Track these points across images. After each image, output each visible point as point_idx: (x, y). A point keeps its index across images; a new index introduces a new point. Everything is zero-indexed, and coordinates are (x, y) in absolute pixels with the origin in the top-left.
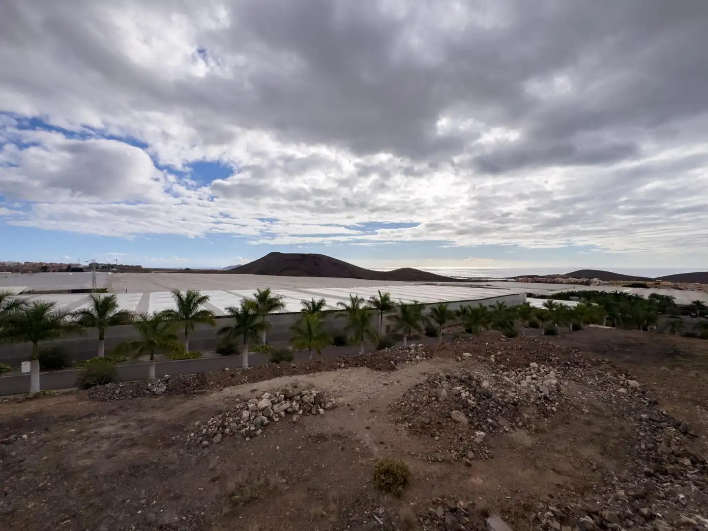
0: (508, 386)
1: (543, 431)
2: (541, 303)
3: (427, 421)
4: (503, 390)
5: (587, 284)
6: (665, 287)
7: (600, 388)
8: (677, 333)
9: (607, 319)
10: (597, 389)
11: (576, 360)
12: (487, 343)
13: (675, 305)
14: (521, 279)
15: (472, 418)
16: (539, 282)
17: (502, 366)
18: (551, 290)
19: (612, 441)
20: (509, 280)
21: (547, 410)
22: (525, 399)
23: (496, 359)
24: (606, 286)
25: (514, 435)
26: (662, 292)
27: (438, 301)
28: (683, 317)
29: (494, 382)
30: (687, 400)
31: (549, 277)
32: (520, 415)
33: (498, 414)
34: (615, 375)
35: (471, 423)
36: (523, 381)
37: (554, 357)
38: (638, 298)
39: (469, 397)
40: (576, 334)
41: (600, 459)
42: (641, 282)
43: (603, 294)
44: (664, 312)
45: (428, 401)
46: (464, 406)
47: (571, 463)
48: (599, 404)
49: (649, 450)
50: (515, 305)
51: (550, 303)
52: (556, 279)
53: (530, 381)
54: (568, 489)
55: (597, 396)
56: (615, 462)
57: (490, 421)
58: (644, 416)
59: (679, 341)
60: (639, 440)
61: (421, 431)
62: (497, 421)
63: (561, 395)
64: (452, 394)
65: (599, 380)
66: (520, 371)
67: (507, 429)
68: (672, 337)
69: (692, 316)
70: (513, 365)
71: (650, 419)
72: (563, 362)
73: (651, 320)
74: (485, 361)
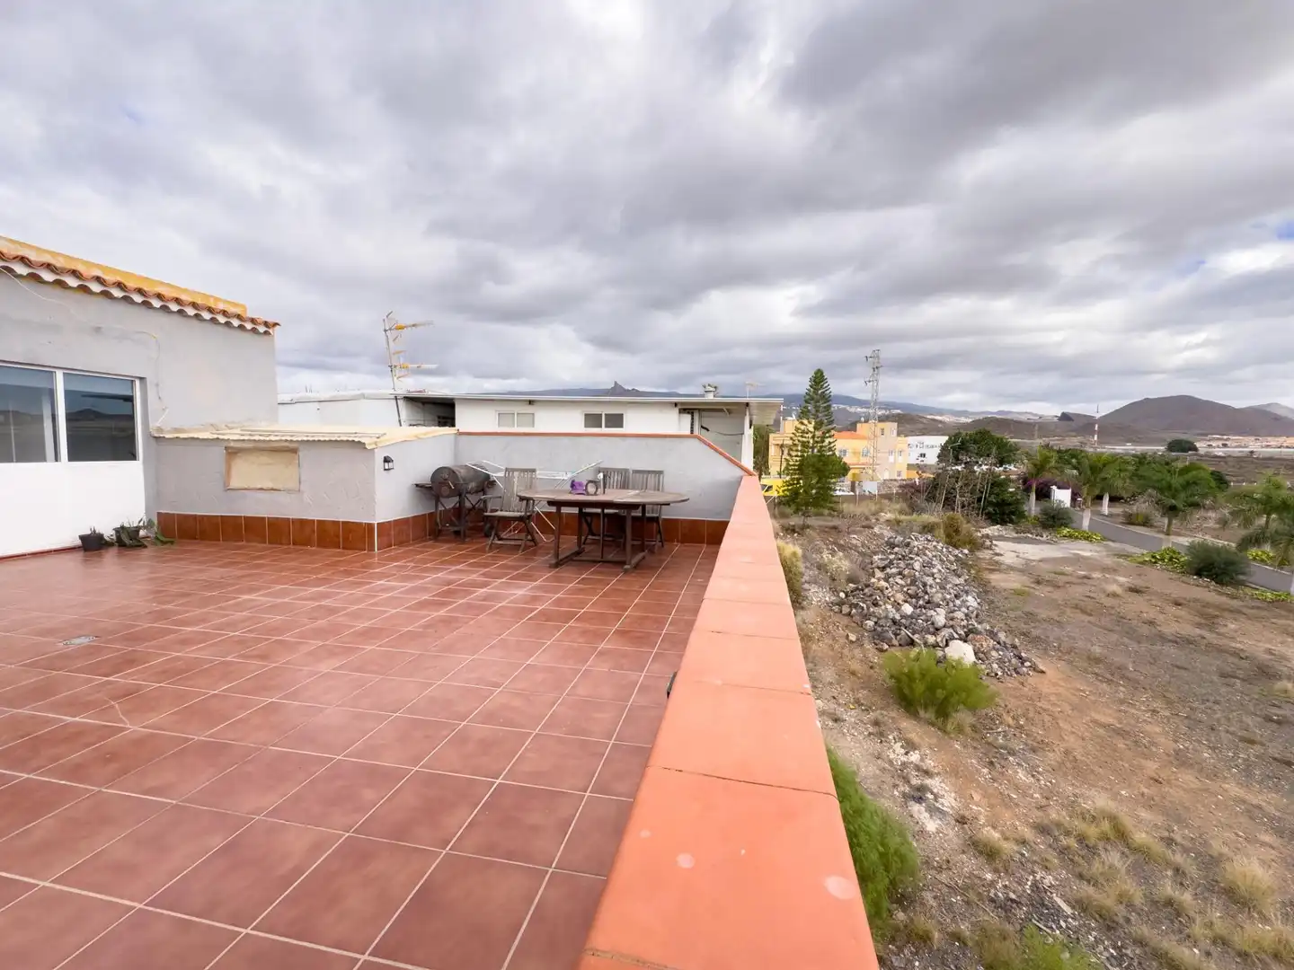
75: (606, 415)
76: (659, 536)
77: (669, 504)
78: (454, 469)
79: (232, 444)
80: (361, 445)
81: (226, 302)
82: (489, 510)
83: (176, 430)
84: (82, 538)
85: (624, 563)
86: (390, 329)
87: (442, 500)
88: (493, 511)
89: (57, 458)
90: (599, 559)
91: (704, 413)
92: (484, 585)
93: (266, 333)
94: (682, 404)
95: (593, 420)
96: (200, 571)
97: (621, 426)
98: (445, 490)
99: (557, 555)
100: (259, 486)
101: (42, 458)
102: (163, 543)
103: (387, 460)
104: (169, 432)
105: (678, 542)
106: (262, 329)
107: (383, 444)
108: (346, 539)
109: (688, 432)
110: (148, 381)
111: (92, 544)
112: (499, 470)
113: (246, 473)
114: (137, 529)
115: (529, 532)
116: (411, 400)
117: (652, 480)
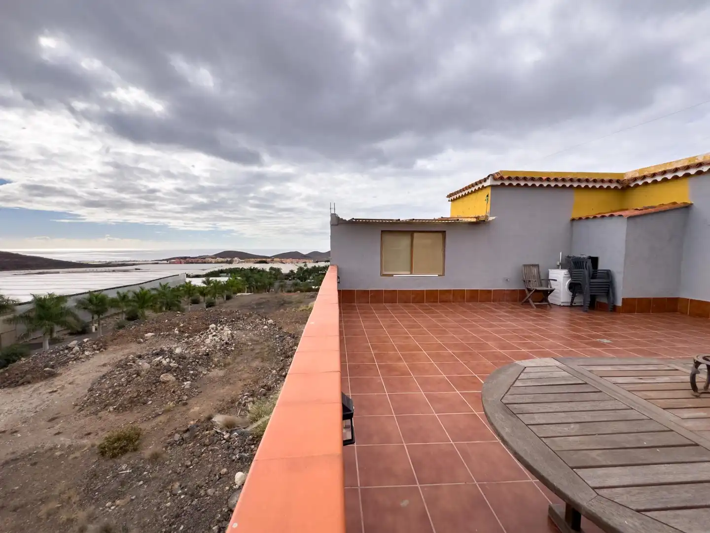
0: (197, 345)
1: (229, 364)
2: (201, 281)
3: (135, 395)
4: (194, 350)
5: (230, 262)
6: (276, 262)
7: (254, 330)
8: (284, 292)
9: (247, 288)
10: (253, 331)
11: (238, 316)
12: (166, 321)
13: (282, 274)
14: (174, 260)
15: (177, 375)
16: (192, 263)
17: (186, 335)
18: (203, 270)
19: (266, 353)
20: (160, 262)
21: (228, 351)
22: (213, 349)
23: (179, 331)
24: (244, 264)
25: (211, 374)
26: (275, 266)
27: (87, 291)
28: (285, 281)
29: (186, 346)
30: (293, 322)
31: (200, 257)
32: (212, 360)
33: (197, 365)
34: (261, 320)
35: (178, 379)
36: (207, 340)
37: (223, 318)
38: (263, 271)
39: (170, 362)
40: (229, 303)
41: (261, 364)
42: (264, 259)
43: (242, 270)
44: (276, 279)
45: (129, 380)
46: (168, 370)
47: (248, 373)
48: (255, 338)
49: (281, 350)
50: (178, 285)
51: (208, 280)
52: (207, 259)
53: (212, 338)
54: (250, 384)
55: (254, 334)
56: (268, 362)
57: (192, 372)
58: (277, 336)
59: (285, 295)
60: (277, 348)
61: (130, 405)
62: (196, 370)
63: (235, 339)
64: (153, 365)
65: (253, 325)
66: (202, 334)
67: (205, 373)
68: (281, 294)
69: (290, 280)
70: (196, 331)
71: (280, 337)
72: (229, 321)
73: (271, 284)
74: (169, 335)
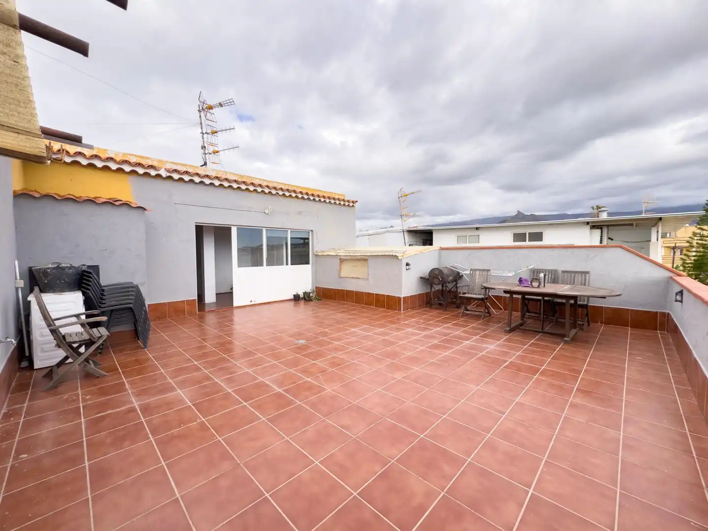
75: (529, 233)
76: (587, 318)
77: (605, 298)
78: (441, 269)
79: (342, 257)
80: (396, 257)
81: (338, 195)
82: (462, 293)
83: (322, 251)
84: (294, 296)
85: (564, 336)
86: (401, 197)
87: (434, 286)
88: (464, 293)
89: (287, 264)
90: (540, 330)
91: (610, 228)
92: (468, 339)
93: (353, 206)
94: (593, 222)
95: (519, 237)
96: (333, 314)
97: (542, 240)
98: (436, 281)
99: (509, 324)
100: (352, 276)
101: (282, 264)
102: (318, 300)
103: (407, 264)
104: (320, 253)
105: (602, 323)
106: (351, 204)
107: (406, 256)
108: (388, 304)
109: (597, 243)
110: (314, 231)
111: (296, 298)
112: (466, 270)
113: (348, 270)
114: (310, 293)
115: (487, 308)
116: (410, 232)
117: (579, 278)
